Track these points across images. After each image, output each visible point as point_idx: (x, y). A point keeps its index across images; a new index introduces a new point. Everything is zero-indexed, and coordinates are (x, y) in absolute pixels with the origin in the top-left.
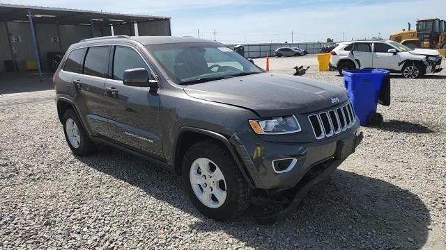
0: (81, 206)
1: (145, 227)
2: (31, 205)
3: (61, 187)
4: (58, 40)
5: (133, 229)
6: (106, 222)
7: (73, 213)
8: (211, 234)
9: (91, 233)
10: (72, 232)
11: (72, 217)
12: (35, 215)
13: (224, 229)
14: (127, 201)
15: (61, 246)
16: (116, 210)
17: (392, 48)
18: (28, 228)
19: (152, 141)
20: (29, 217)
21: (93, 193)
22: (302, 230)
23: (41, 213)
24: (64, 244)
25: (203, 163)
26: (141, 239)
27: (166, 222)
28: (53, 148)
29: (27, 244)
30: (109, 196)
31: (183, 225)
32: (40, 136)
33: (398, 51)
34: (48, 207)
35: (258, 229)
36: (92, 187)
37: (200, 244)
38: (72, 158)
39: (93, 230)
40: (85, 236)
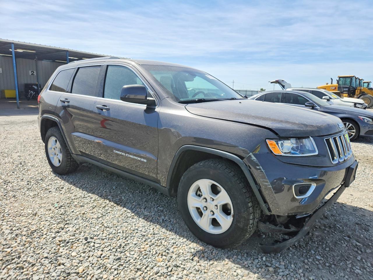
0: (66, 226)
1: (141, 252)
2: (12, 223)
3: (43, 205)
4: (35, 74)
5: (128, 255)
6: (96, 245)
7: (59, 234)
8: (216, 263)
9: (81, 259)
10: (60, 256)
11: (58, 239)
12: (17, 235)
13: (227, 258)
14: (115, 222)
15: (48, 273)
16: (105, 232)
17: (326, 95)
18: (9, 250)
19: (145, 161)
20: (10, 237)
21: (78, 213)
22: (310, 260)
23: (24, 233)
24: (51, 270)
25: (205, 184)
26: (139, 267)
27: (161, 248)
28: (32, 166)
29: (9, 269)
30: (95, 216)
31: (181, 251)
32: (18, 154)
33: (330, 98)
34: (30, 226)
35: (264, 259)
36: (75, 206)
37: (205, 275)
38: (53, 175)
39: (83, 255)
40: (75, 262)
